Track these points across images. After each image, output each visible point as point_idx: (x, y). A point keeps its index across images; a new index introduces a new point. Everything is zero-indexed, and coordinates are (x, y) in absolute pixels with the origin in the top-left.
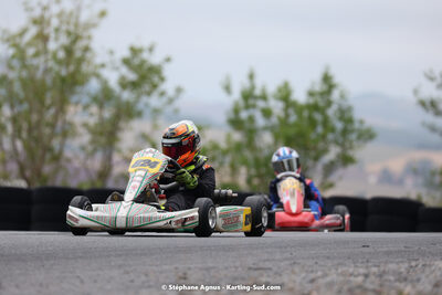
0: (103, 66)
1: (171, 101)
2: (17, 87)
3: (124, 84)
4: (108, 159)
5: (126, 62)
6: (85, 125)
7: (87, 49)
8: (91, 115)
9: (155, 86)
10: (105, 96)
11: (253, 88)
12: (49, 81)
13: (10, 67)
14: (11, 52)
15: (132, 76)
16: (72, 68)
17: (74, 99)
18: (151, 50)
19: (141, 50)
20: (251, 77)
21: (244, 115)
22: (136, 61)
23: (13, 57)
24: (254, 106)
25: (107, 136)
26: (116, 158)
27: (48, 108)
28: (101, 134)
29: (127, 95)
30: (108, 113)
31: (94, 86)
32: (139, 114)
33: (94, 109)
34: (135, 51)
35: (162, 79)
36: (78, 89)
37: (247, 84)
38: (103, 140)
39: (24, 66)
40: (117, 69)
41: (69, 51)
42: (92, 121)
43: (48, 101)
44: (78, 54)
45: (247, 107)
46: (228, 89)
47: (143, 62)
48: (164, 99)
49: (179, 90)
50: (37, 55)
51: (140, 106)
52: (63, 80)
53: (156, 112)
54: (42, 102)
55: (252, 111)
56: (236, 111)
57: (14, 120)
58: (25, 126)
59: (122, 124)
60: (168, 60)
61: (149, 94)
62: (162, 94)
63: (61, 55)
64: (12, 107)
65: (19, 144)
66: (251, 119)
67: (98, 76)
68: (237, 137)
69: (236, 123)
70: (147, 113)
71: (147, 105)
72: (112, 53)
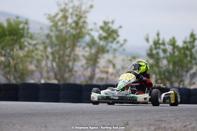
0: (92, 30)
1: (122, 45)
2: (54, 39)
3: (101, 38)
4: (94, 71)
5: (102, 28)
6: (84, 56)
7: (85, 22)
8: (86, 51)
9: (115, 39)
10: (92, 43)
11: (159, 40)
12: (67, 36)
13: (51, 31)
14: (52, 24)
15: (104, 34)
16: (78, 31)
17: (79, 44)
18: (113, 22)
19: (108, 23)
20: (158, 35)
21: (154, 52)
22: (106, 28)
23: (53, 26)
24: (159, 48)
25: (93, 61)
26: (97, 70)
27: (67, 48)
28: (91, 60)
29: (102, 43)
30: (93, 51)
31: (87, 38)
32: (108, 51)
33: (87, 49)
34: (106, 23)
35: (118, 36)
36: (80, 40)
37: (156, 38)
38: (91, 63)
39: (57, 30)
40: (98, 31)
41: (77, 23)
42: (87, 54)
43: (67, 46)
44: (81, 24)
45: (156, 48)
46: (147, 40)
47: (109, 28)
48: (119, 45)
49: (125, 41)
50: (63, 25)
51: (108, 48)
52: (74, 36)
53: (115, 50)
54: (65, 45)
55: (158, 50)
56: (151, 50)
57: (53, 54)
58: (57, 56)
59: (100, 56)
60: (121, 27)
61: (112, 42)
62: (118, 42)
63: (74, 25)
64: (52, 48)
65: (54, 64)
66: (158, 53)
67: (89, 34)
68: (151, 61)
69: (151, 55)
70: (111, 51)
71: (111, 47)
72: (95, 24)
